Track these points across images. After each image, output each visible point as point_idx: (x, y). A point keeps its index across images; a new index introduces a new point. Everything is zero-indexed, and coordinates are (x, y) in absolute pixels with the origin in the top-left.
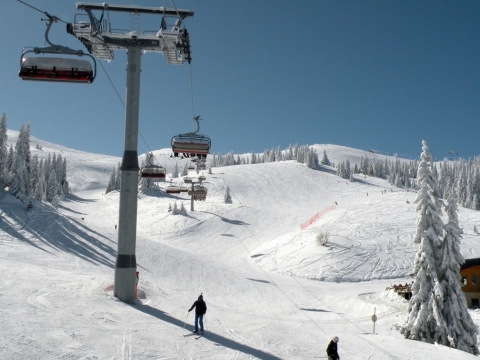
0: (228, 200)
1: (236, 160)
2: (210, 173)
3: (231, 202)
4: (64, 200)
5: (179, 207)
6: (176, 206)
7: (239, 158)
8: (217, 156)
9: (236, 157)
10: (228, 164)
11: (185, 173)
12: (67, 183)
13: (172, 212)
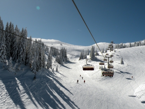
0: (122, 63)
1: (124, 45)
2: (115, 52)
3: (123, 64)
4: (66, 63)
5: (103, 67)
6: (102, 67)
7: (125, 45)
8: (117, 44)
9: (124, 44)
10: (121, 48)
11: (106, 52)
12: (67, 57)
13: (101, 69)
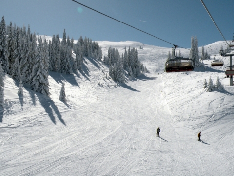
6: (211, 81)
13: (207, 88)
